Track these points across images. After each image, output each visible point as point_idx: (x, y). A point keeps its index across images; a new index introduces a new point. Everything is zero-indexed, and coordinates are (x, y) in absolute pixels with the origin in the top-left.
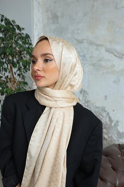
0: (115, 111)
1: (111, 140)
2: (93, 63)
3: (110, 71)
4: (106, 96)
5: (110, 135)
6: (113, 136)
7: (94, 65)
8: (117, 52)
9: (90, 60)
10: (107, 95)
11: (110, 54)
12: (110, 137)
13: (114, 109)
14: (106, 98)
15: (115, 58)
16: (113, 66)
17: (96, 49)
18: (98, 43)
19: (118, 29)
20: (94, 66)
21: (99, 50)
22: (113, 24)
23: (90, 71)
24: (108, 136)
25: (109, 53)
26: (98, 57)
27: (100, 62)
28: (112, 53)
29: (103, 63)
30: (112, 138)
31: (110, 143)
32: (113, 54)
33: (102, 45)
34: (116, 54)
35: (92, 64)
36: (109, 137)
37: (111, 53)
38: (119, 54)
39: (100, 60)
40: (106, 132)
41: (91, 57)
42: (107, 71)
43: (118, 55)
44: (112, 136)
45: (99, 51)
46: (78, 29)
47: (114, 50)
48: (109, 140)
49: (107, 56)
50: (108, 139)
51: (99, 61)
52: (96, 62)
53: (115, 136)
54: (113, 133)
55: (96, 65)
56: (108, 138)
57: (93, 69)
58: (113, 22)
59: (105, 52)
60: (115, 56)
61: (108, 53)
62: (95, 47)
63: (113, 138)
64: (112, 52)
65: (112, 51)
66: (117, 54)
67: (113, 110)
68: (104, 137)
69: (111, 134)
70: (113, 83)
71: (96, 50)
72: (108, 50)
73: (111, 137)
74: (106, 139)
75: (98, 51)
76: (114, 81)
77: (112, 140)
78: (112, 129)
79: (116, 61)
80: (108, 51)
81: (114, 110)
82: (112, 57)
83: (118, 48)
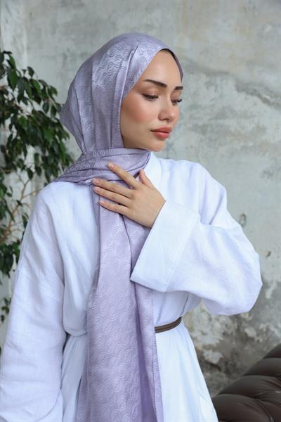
0: (272, 254)
1: (266, 339)
2: (200, 123)
3: (251, 144)
4: (244, 215)
5: (262, 326)
6: (272, 329)
7: (203, 130)
8: (271, 92)
9: (191, 117)
10: (246, 214)
11: (250, 97)
12: (262, 330)
13: (269, 250)
14: (242, 222)
15: (265, 107)
16: (261, 130)
17: (208, 84)
18: (213, 66)
19: (269, 28)
20: (204, 132)
21: (216, 87)
22: (256, 13)
23: (192, 147)
24: (257, 330)
25: (248, 93)
26: (213, 106)
27: (221, 122)
28: (254, 93)
29: (231, 123)
30: (270, 333)
31: (265, 349)
32: (259, 96)
33: (225, 73)
34: (268, 97)
35: (195, 128)
36: (259, 332)
37: (252, 94)
38: (276, 96)
39: (222, 115)
40: (251, 318)
41: (193, 106)
42: (242, 144)
43: (272, 100)
44: (268, 329)
45: (215, 91)
46: (150, 27)
47: (261, 85)
48: (261, 340)
49: (241, 102)
50: (256, 339)
51: (217, 118)
52: (210, 120)
53: (276, 327)
54: (269, 321)
55: (209, 129)
56: (258, 335)
57: (201, 140)
58: (254, 8)
59: (235, 92)
60: (265, 101)
61: (243, 95)
62: (204, 78)
63: (273, 332)
64: (256, 91)
65: (255, 88)
66: (271, 97)
67: (267, 254)
68: (246, 334)
69: (264, 323)
70: (264, 177)
71: (207, 88)
72: (242, 88)
73: (265, 330)
74: (252, 339)
75: (213, 88)
76: (265, 172)
77: (270, 340)
78: (267, 307)
79: (268, 117)
80: (243, 90)
81: (269, 254)
82: (255, 104)
83: (272, 79)
